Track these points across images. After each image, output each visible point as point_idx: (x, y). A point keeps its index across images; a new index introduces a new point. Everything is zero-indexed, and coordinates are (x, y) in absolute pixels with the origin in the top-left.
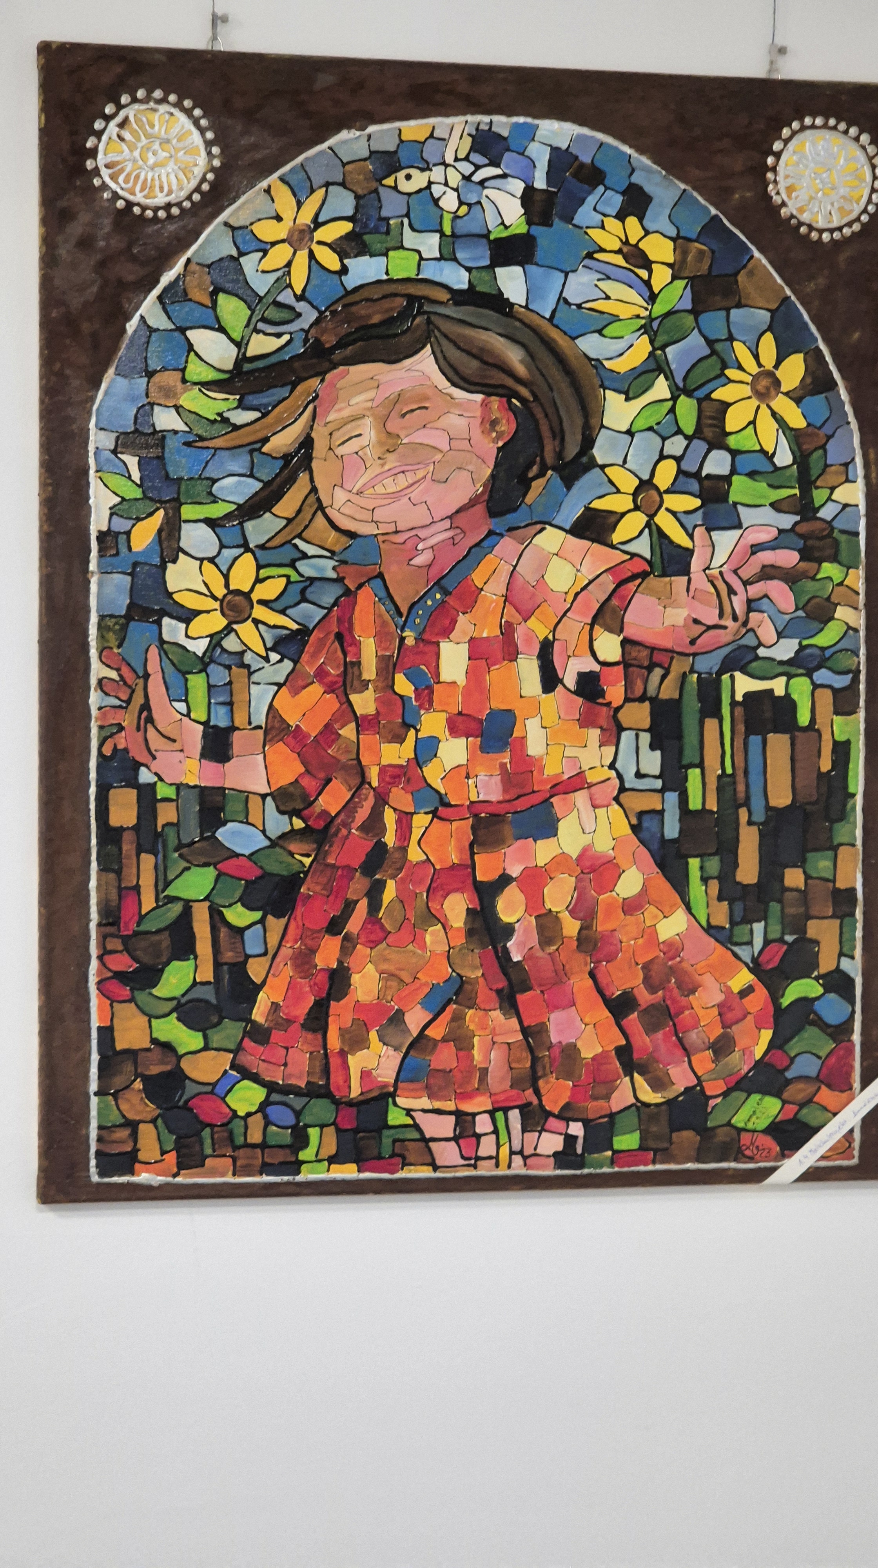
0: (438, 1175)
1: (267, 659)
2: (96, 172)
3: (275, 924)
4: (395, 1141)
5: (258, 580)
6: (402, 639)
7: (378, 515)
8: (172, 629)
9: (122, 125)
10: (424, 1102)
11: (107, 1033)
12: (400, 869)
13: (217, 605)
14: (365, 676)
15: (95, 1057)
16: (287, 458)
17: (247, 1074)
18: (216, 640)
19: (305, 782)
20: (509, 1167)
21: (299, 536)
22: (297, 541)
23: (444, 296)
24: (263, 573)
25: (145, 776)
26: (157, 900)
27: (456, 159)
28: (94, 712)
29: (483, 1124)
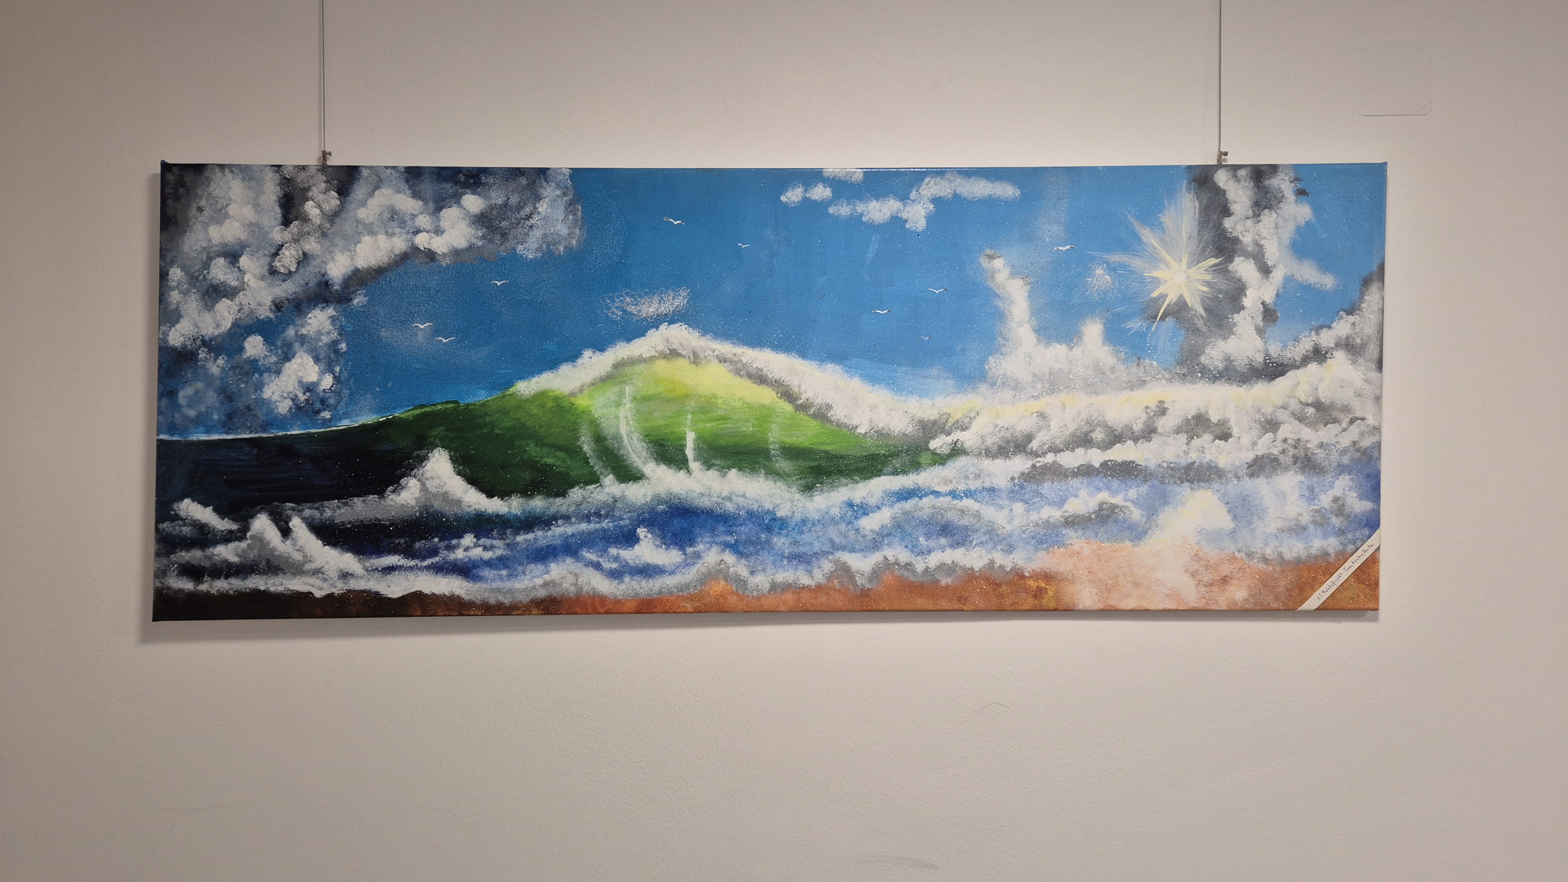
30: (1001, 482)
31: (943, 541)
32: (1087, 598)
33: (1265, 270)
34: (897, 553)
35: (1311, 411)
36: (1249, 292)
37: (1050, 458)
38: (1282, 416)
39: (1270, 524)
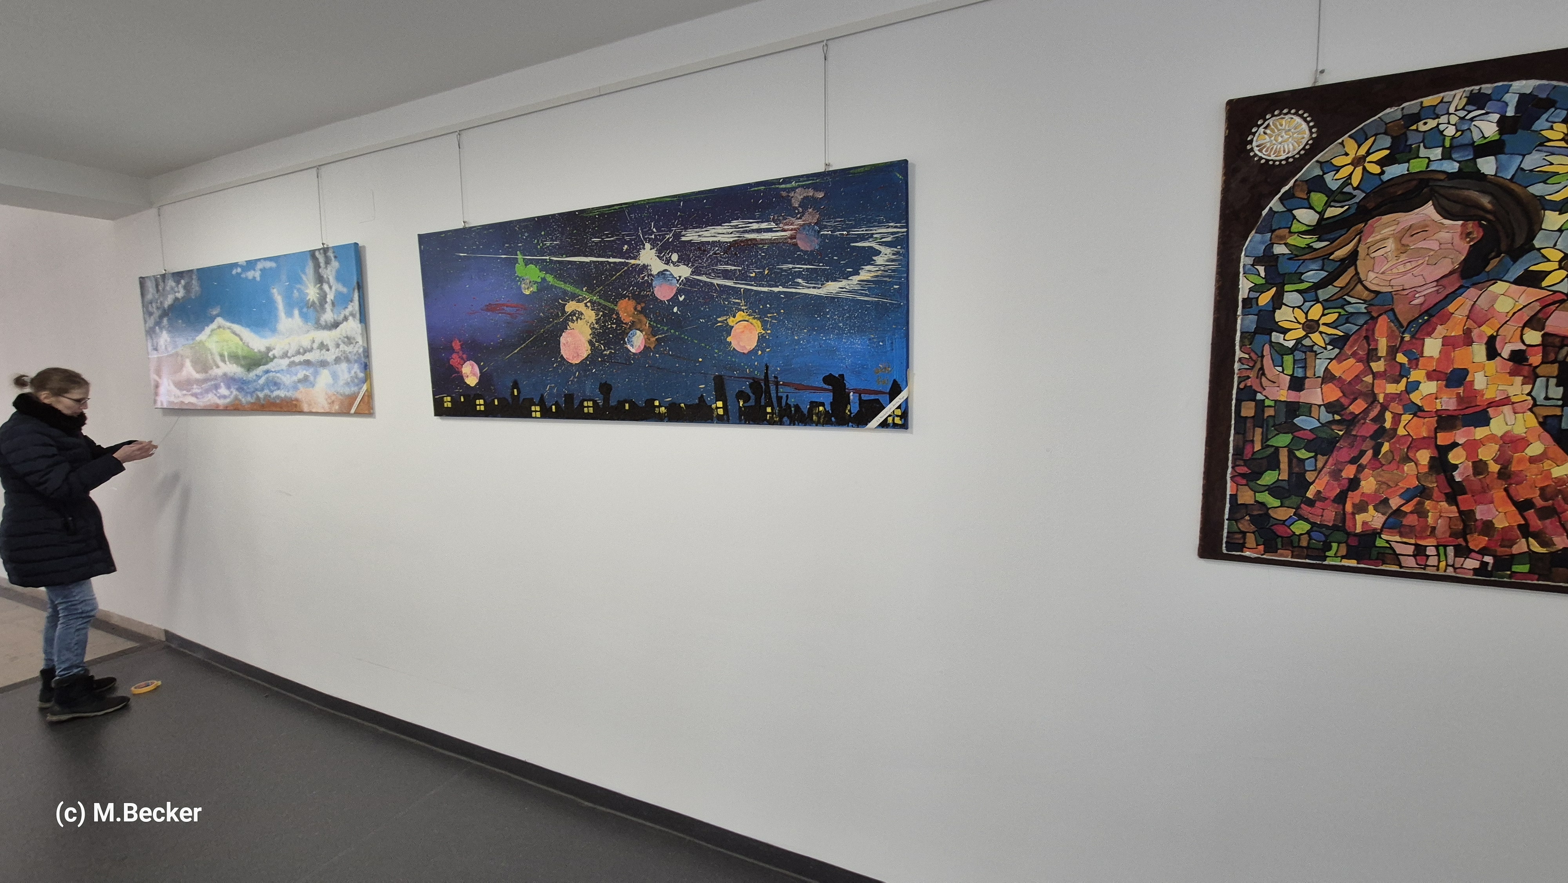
0: (1402, 570)
1: (1325, 348)
2: (1252, 150)
3: (1321, 459)
4: (1378, 553)
5: (1323, 315)
6: (1403, 338)
7: (1393, 283)
8: (1276, 337)
9: (1266, 128)
10: (1398, 538)
11: (1234, 497)
12: (1392, 438)
13: (1301, 326)
14: (1379, 355)
15: (1228, 506)
16: (1342, 260)
17: (1301, 518)
18: (1299, 341)
19: (1342, 400)
20: (1445, 571)
21: (1347, 295)
22: (1345, 297)
23: (1442, 177)
24: (1326, 312)
25: (1259, 397)
26: (1262, 446)
27: (1456, 110)
28: (1236, 371)
29: (1431, 551)
30: (284, 368)
31: (275, 388)
32: (306, 409)
33: (330, 287)
34: (266, 391)
35: (346, 339)
36: (328, 296)
37: (292, 359)
38: (340, 342)
39: (341, 382)
